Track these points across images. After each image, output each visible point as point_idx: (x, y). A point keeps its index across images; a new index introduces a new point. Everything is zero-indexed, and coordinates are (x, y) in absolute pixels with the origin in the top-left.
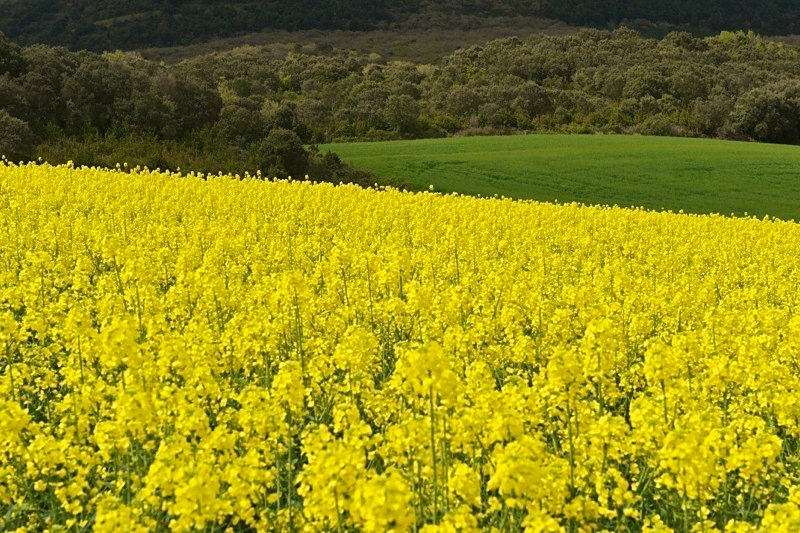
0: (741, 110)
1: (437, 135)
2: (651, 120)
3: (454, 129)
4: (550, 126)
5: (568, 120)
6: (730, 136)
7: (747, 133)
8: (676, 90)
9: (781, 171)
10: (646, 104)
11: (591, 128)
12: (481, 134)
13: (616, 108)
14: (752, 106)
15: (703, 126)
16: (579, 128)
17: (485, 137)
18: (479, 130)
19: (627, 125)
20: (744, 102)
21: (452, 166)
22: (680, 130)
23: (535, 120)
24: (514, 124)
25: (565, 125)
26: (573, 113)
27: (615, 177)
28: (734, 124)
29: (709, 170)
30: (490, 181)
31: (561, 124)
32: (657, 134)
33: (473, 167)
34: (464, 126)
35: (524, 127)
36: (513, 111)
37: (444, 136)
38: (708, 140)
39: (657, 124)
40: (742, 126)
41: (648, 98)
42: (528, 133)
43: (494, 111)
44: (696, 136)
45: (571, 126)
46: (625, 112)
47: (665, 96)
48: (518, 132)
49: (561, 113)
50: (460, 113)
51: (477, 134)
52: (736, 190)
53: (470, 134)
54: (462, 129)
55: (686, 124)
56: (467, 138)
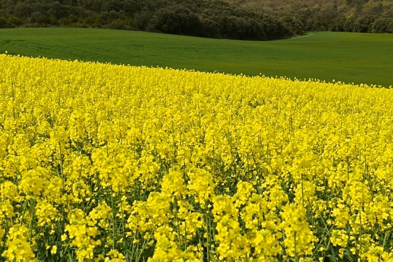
0: (156, 18)
1: (10, 26)
2: (115, 22)
3: (19, 24)
4: (67, 24)
5: (76, 21)
6: (151, 31)
7: (159, 29)
8: (126, 8)
9: (174, 47)
10: (112, 14)
11: (87, 25)
12: (33, 27)
13: (98, 16)
14: (160, 16)
15: (139, 25)
16: (81, 25)
17: (34, 28)
18: (32, 24)
19: (103, 24)
20: (157, 14)
21: (18, 42)
22: (128, 27)
23: (59, 21)
24: (49, 22)
25: (74, 24)
26: (78, 17)
27: (98, 48)
28: (153, 25)
29: (142, 46)
30: (38, 50)
31: (72, 23)
32: (118, 29)
33: (29, 43)
34: (24, 22)
35: (54, 24)
36: (48, 16)
37: (14, 27)
38: (141, 32)
39: (118, 24)
40: (156, 26)
41: (113, 11)
42: (56, 27)
43: (39, 15)
44: (136, 30)
45: (77, 24)
46: (103, 18)
47: (121, 11)
48: (51, 26)
49: (72, 18)
50: (21, 16)
51: (31, 27)
52: (154, 55)
53: (27, 27)
54: (22, 24)
55: (131, 24)
56: (26, 29)
